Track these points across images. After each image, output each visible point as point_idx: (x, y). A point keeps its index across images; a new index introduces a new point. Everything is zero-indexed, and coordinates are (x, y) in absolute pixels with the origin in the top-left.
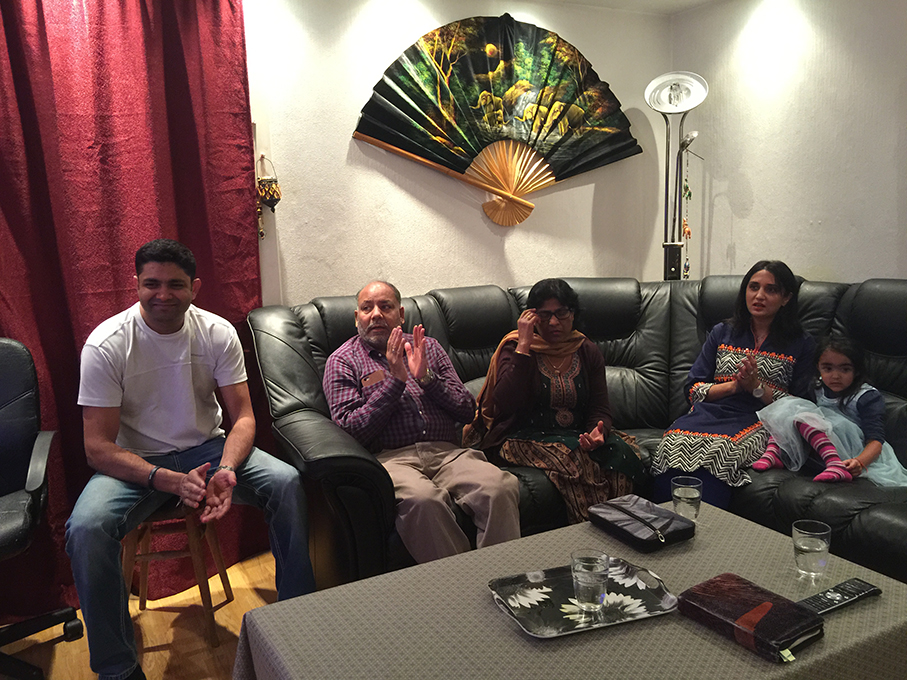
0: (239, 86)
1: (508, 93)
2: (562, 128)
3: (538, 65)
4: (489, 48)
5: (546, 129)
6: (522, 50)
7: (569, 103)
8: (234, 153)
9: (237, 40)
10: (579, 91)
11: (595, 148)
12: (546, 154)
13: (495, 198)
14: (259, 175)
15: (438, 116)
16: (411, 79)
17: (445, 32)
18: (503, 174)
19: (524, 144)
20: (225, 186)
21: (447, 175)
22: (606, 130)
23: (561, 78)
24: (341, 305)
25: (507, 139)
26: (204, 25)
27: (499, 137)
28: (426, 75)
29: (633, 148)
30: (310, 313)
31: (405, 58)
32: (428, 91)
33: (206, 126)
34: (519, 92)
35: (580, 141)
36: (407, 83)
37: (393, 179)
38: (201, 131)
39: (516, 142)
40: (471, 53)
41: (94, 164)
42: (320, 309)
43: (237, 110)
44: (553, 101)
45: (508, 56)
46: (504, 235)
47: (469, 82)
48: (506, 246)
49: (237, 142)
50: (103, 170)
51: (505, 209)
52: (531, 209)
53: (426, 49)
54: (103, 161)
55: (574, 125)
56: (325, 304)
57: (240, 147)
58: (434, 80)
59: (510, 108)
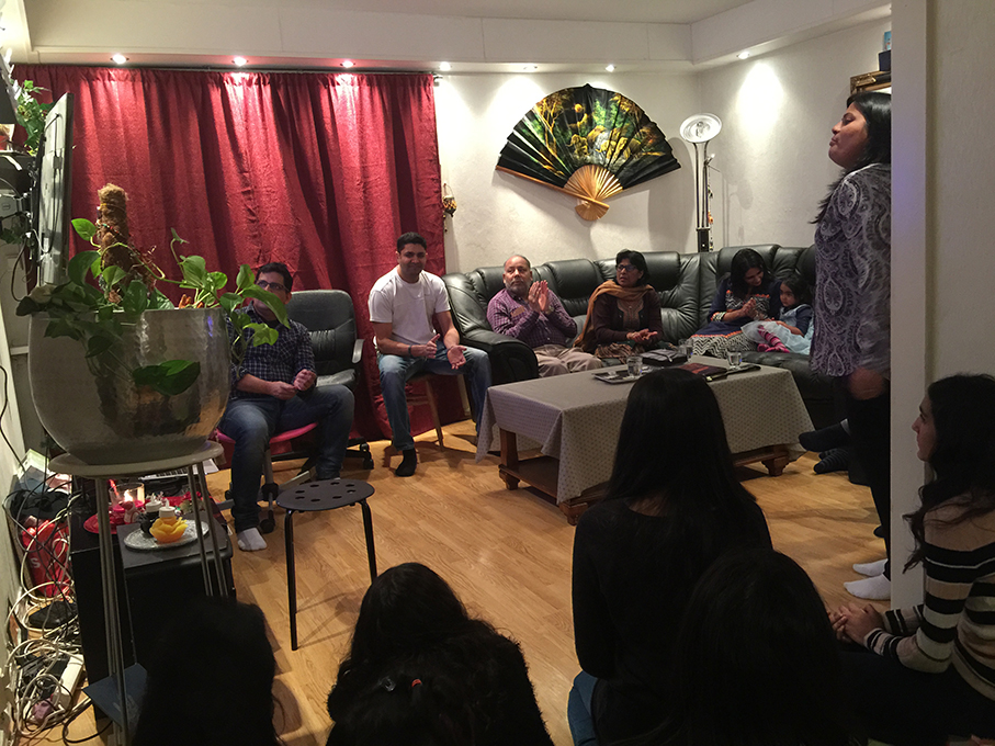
0: (433, 144)
1: (590, 134)
2: (626, 154)
3: (609, 115)
4: (577, 107)
5: (615, 156)
6: (598, 106)
7: (630, 138)
8: (430, 183)
9: (432, 117)
10: (637, 129)
11: (649, 166)
12: (616, 172)
13: (583, 202)
14: (444, 196)
15: (547, 153)
16: (530, 131)
17: (549, 99)
18: (588, 186)
19: (601, 166)
20: (426, 202)
21: (553, 189)
22: (656, 154)
23: (624, 122)
24: (493, 272)
25: (590, 164)
26: (414, 109)
27: (586, 163)
28: (539, 128)
29: (675, 165)
30: (475, 277)
31: (526, 118)
32: (540, 137)
33: (416, 169)
34: (597, 133)
35: (638, 162)
36: (528, 134)
37: (519, 194)
38: (413, 172)
39: (596, 165)
40: (566, 111)
41: (361, 194)
42: (481, 274)
43: (431, 158)
44: (619, 138)
45: (589, 111)
46: (590, 226)
47: (565, 129)
48: (592, 233)
49: (432, 176)
50: (366, 198)
51: (590, 209)
52: (607, 209)
53: (538, 111)
54: (364, 192)
55: (633, 152)
56: (483, 271)
57: (433, 179)
58: (543, 130)
59: (591, 144)
